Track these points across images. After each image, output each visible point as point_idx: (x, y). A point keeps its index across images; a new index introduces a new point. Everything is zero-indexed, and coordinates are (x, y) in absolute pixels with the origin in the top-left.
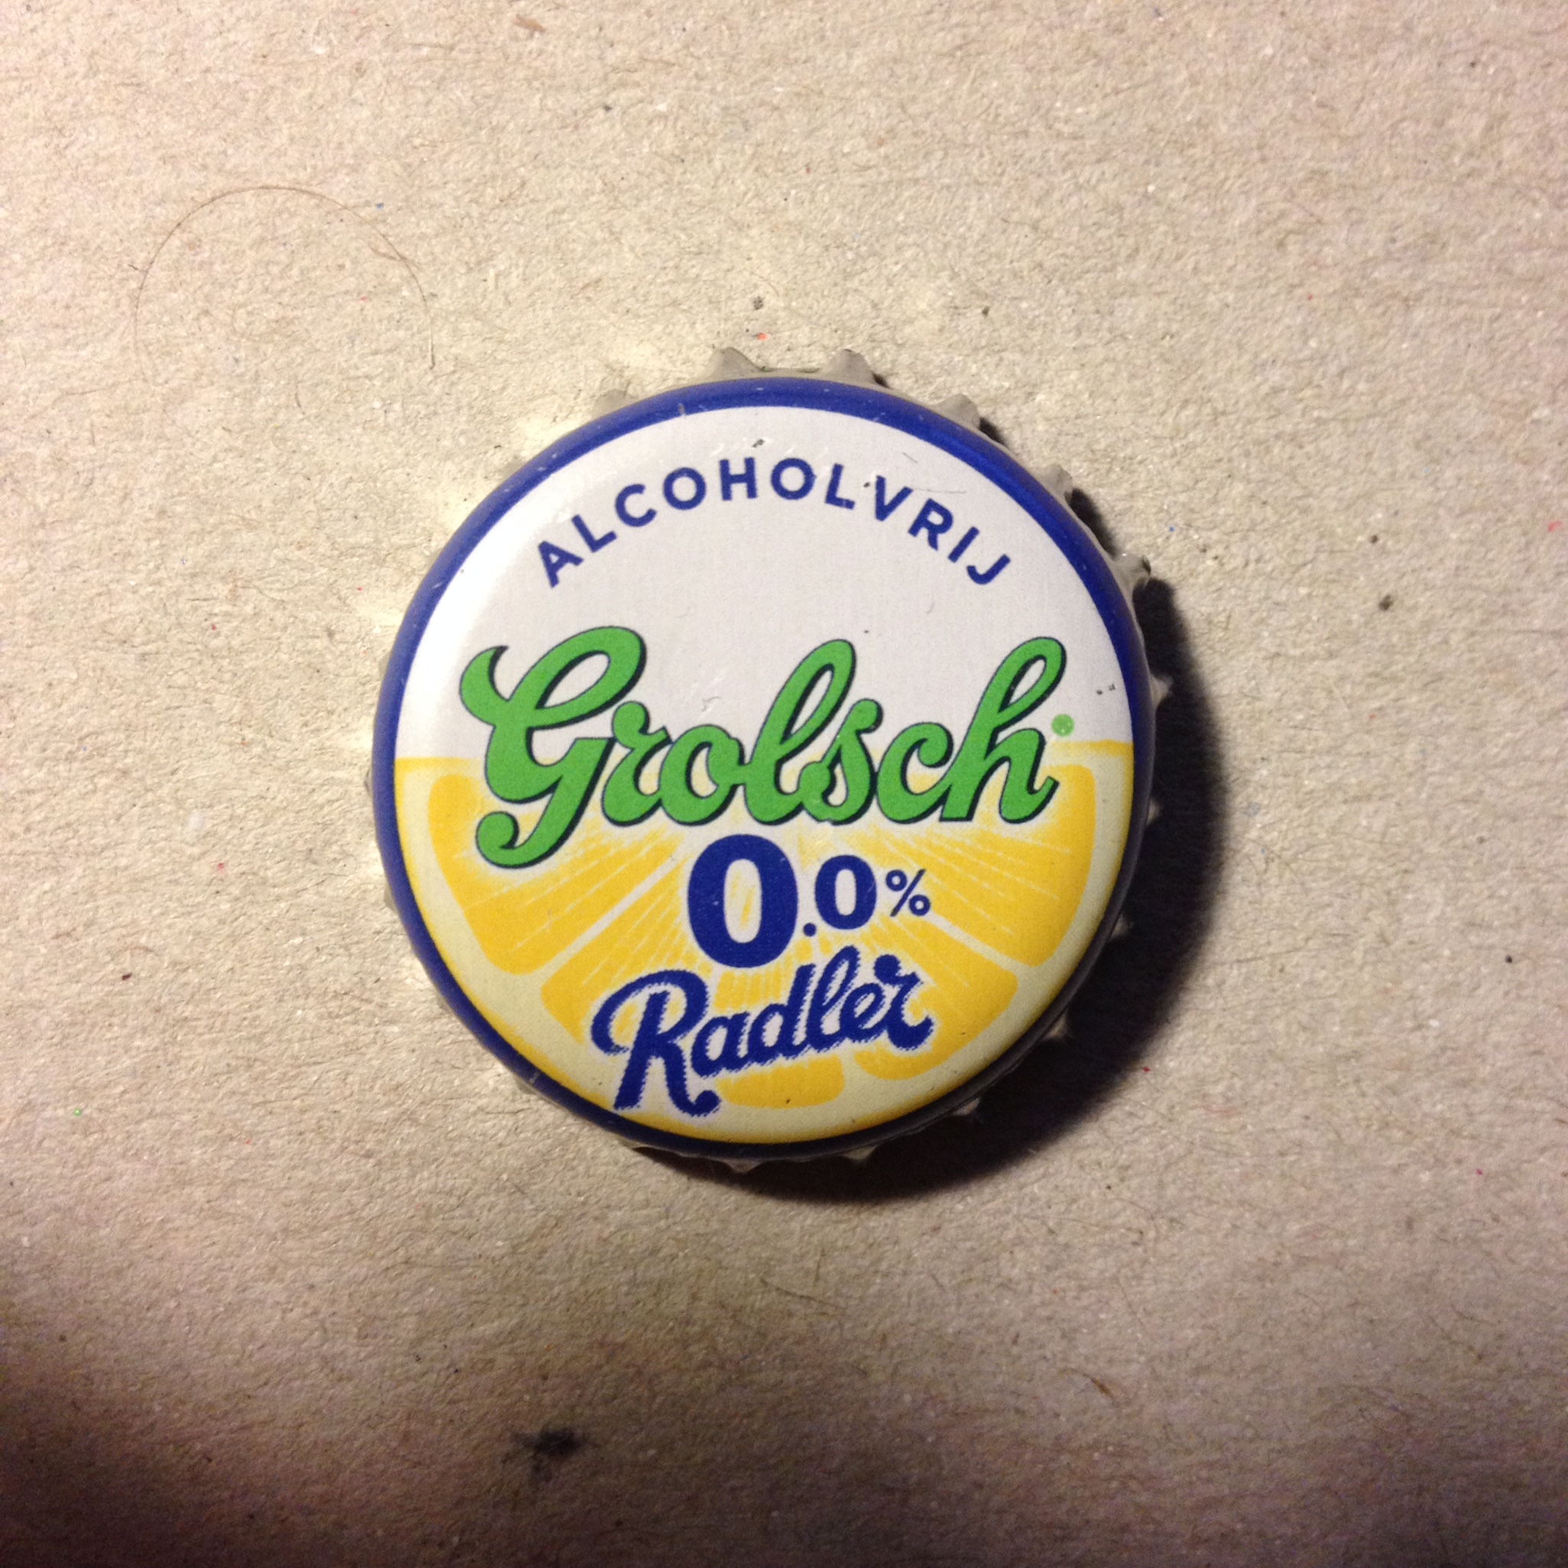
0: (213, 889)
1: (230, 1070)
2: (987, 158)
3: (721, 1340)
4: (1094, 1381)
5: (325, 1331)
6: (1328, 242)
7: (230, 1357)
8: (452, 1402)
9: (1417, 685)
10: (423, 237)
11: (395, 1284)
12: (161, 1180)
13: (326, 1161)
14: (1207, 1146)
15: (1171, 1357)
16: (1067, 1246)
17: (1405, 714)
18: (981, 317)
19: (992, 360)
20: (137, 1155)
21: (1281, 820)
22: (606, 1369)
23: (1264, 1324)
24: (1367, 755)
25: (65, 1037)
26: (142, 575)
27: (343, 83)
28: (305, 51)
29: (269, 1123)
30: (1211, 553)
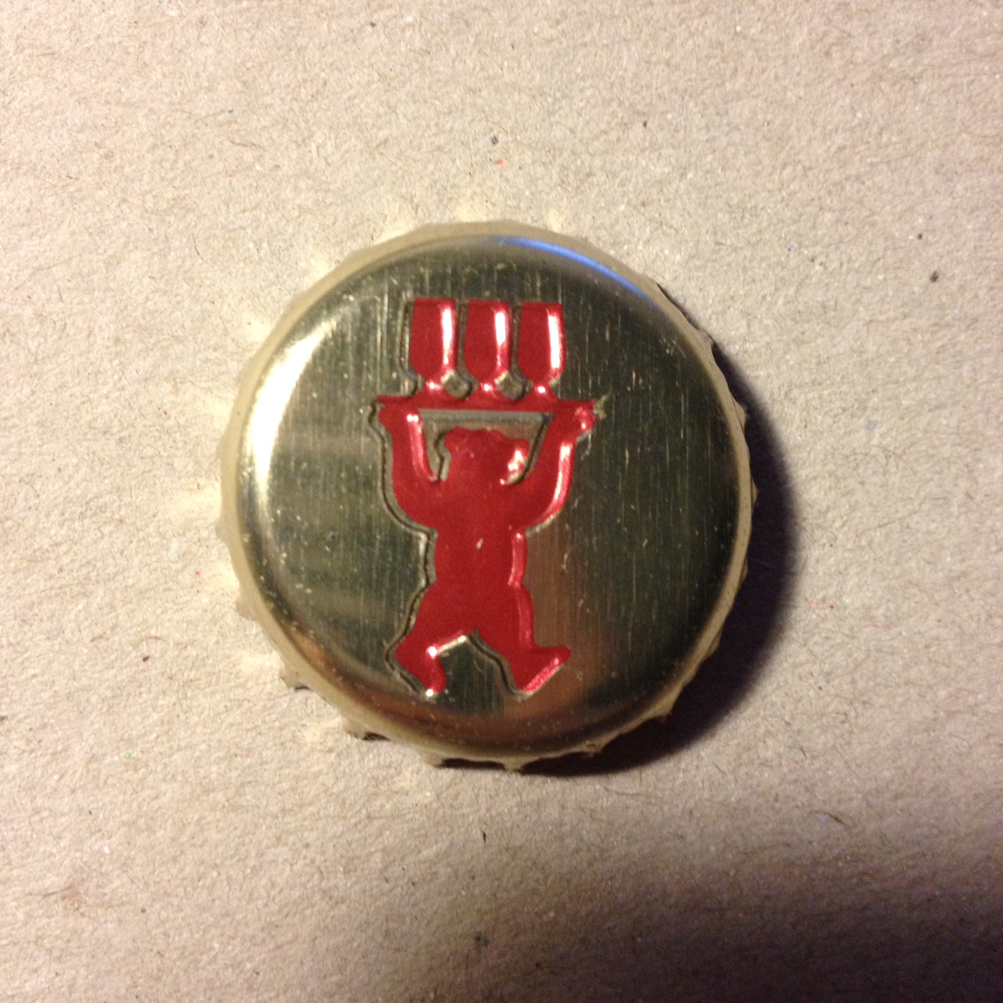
0: (195, 590)
1: (227, 710)
2: (629, 22)
3: (584, 832)
4: (831, 816)
5: (321, 872)
6: (857, 48)
7: (260, 902)
8: (415, 905)
9: (963, 327)
10: (264, 128)
11: (363, 834)
12: (193, 791)
13: (304, 760)
14: (879, 651)
15: (878, 792)
16: (799, 731)
17: (958, 347)
18: (642, 128)
19: (654, 156)
20: (174, 778)
21: (891, 430)
22: (512, 864)
23: (933, 759)
24: (939, 378)
25: (110, 707)
26: (111, 384)
27: (192, 33)
28: (163, 14)
29: (260, 740)
30: (817, 262)
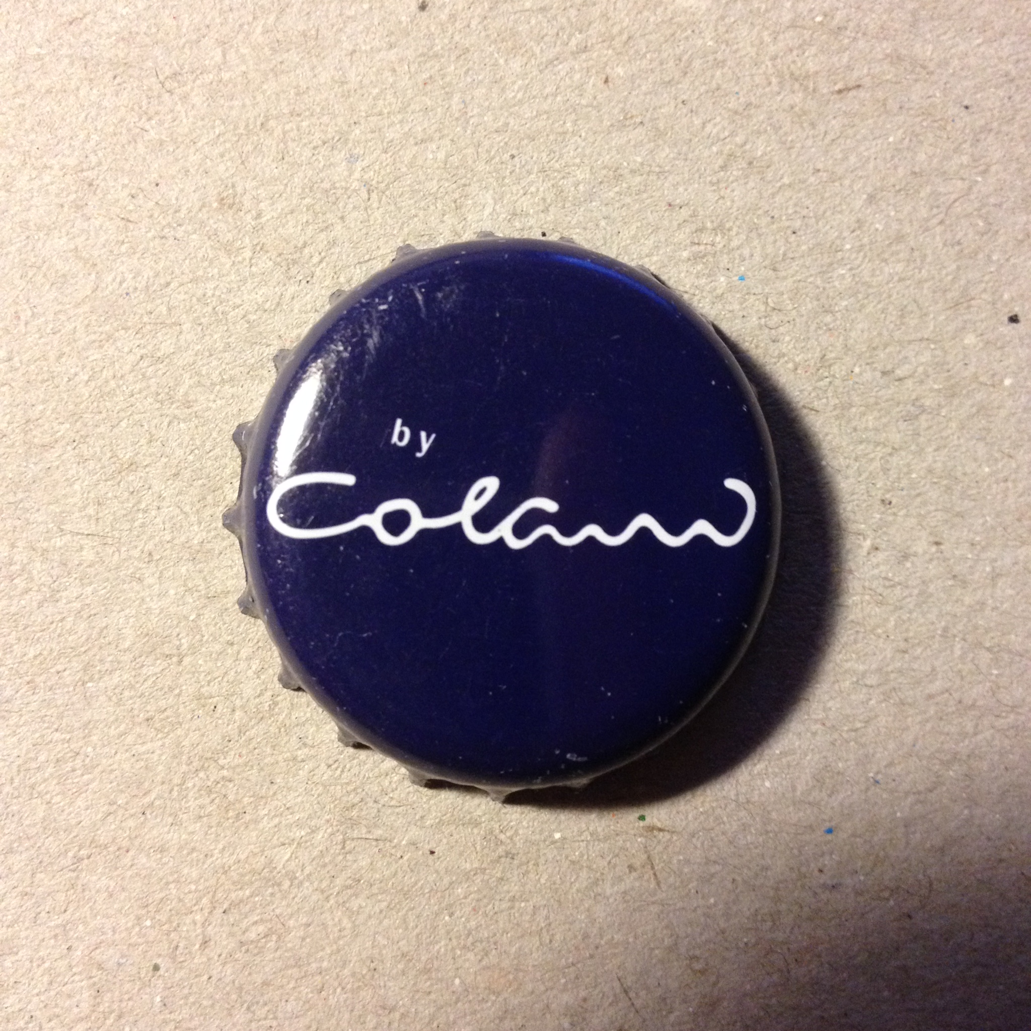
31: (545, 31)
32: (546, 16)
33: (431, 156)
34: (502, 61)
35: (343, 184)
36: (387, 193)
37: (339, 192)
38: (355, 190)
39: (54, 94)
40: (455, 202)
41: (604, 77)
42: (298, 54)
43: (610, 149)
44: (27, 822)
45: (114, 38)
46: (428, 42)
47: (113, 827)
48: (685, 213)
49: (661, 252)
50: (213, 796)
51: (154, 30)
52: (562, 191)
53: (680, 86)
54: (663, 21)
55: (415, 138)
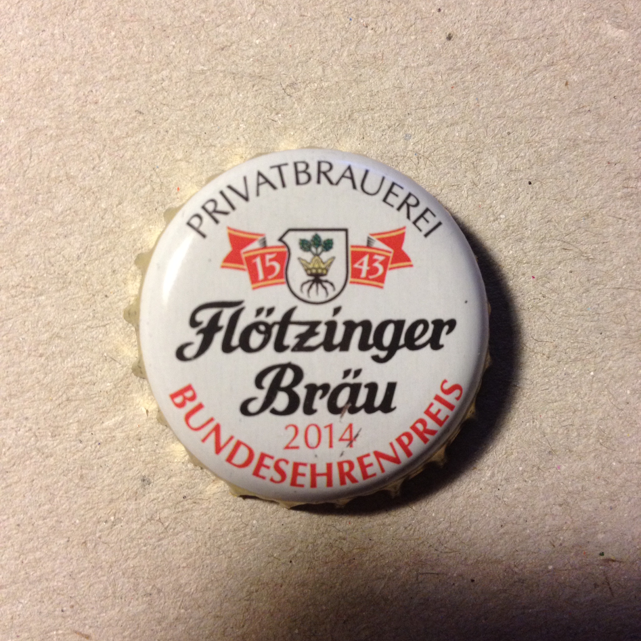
31: (527, 53)
32: (527, 43)
33: (457, 134)
34: (500, 72)
35: (402, 154)
36: (430, 159)
37: (400, 158)
38: (409, 158)
39: (214, 97)
40: (473, 164)
41: (565, 81)
42: (371, 69)
43: (570, 128)
44: (216, 570)
45: (251, 59)
46: (453, 60)
47: (271, 571)
48: (618, 168)
49: (604, 193)
50: (334, 549)
51: (277, 54)
52: (540, 155)
53: (612, 87)
54: (600, 46)
55: (447, 123)
